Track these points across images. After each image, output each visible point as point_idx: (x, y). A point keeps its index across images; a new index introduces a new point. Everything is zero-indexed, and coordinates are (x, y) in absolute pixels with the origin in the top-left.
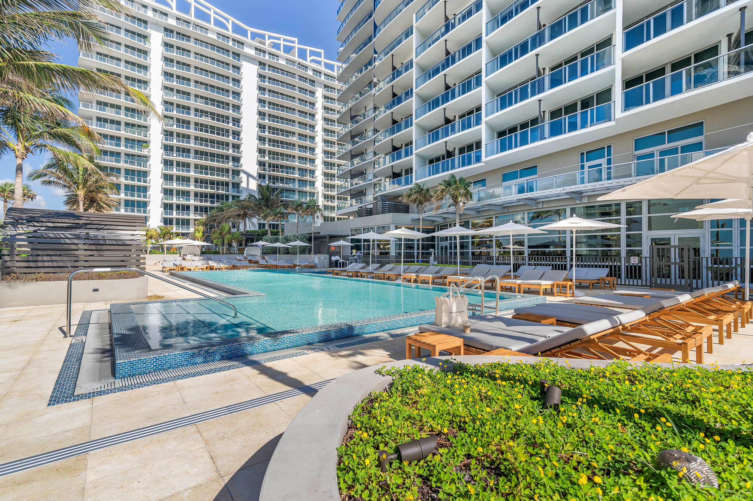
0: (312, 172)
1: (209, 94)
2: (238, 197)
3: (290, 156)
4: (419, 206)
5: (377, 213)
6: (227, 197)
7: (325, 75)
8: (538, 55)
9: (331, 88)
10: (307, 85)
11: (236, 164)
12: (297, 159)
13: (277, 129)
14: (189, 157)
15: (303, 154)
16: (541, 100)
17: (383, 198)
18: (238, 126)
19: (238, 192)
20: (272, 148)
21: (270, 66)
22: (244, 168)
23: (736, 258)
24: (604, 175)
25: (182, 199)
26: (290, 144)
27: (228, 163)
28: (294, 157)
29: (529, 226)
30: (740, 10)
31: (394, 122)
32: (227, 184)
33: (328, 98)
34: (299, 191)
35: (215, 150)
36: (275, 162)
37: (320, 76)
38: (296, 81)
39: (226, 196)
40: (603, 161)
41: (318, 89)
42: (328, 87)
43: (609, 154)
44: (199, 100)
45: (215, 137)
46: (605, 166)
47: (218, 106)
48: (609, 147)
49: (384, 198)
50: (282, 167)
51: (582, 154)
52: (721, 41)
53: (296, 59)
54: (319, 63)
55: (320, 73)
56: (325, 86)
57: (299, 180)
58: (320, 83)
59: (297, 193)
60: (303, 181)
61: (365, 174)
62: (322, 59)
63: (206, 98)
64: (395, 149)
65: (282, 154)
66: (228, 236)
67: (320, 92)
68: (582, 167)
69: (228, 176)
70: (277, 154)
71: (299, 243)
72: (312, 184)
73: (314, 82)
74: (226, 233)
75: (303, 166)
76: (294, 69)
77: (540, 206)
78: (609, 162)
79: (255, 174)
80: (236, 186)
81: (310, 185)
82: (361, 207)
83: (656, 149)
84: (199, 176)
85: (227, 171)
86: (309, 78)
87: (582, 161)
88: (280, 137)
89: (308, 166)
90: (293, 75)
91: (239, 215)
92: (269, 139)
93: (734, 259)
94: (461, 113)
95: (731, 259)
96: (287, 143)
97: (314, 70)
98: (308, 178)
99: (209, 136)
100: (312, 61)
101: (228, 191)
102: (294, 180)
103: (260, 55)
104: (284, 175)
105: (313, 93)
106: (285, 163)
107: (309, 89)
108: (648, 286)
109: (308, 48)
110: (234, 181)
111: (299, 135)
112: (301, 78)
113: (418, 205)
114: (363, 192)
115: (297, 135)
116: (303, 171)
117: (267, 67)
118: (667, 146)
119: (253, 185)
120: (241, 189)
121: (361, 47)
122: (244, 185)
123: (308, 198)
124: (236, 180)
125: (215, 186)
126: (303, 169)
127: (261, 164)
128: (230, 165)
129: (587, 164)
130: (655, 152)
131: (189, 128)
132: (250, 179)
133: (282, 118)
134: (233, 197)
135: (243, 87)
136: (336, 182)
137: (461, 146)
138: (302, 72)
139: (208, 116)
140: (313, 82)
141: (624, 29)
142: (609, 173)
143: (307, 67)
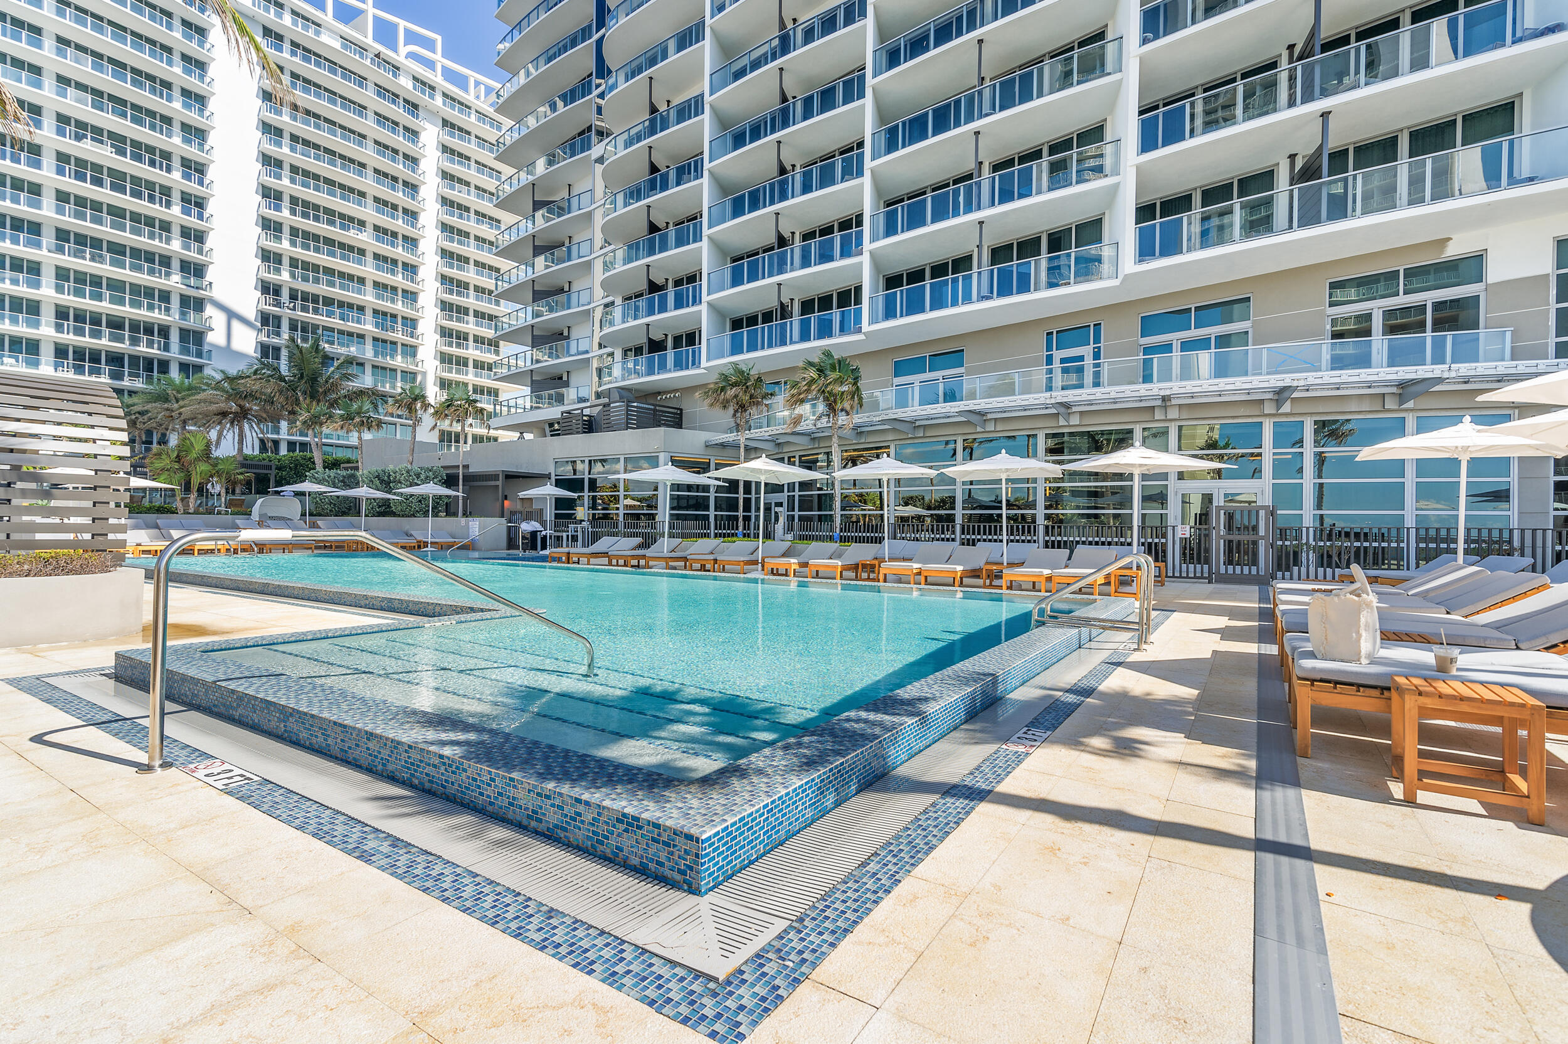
0: (411, 323)
1: (106, 81)
2: (199, 368)
3: (351, 277)
4: (738, 415)
5: (610, 428)
6: (164, 366)
7: (445, 95)
8: (979, 133)
9: (460, 129)
10: (397, 112)
11: (192, 281)
12: (369, 287)
13: (316, 207)
14: (38, 245)
15: (385, 277)
16: (983, 222)
17: (624, 393)
18: (201, 183)
19: (199, 355)
20: (299, 252)
21: (294, 44)
22: (216, 293)
23: (1308, 528)
24: (1088, 377)
25: (12, 361)
26: (351, 248)
27: (168, 274)
28: (362, 281)
29: (1047, 461)
30: (1322, 116)
31: (653, 228)
32: (164, 331)
33: (452, 152)
34: (374, 367)
35: (126, 237)
36: (310, 288)
37: (432, 97)
38: (368, 96)
39: (160, 361)
40: (1087, 351)
41: (427, 125)
42: (453, 126)
43: (1097, 340)
44: (71, 91)
45: (125, 201)
46: (1089, 361)
47: (136, 120)
48: (1097, 325)
49: (628, 394)
50: (329, 301)
51: (1050, 334)
52: (1278, 164)
53: (369, 40)
54: (430, 64)
55: (432, 88)
56: (445, 123)
57: (375, 339)
58: (433, 113)
59: (368, 369)
60: (384, 341)
61: (568, 337)
62: (437, 56)
63: (97, 93)
64: (653, 287)
65: (329, 271)
66: (203, 467)
67: (431, 135)
68: (1049, 360)
69: (167, 310)
70: (316, 268)
71: (432, 489)
72: (411, 351)
73: (416, 106)
74: (198, 459)
75: (386, 305)
76: (364, 65)
77: (990, 427)
78: (1097, 355)
79: (251, 314)
80: (193, 338)
81: (404, 354)
82: (569, 412)
83: (1175, 337)
84: (69, 300)
85: (165, 296)
86: (402, 94)
87: (1049, 348)
88: (322, 228)
89: (399, 307)
90: (362, 80)
91: (224, 414)
92: (291, 228)
93: (1304, 530)
94: (807, 228)
95: (1300, 529)
96: (342, 246)
97: (415, 79)
98: (398, 336)
99: (105, 194)
100: (411, 55)
101: (166, 348)
102: (361, 337)
103: (267, 10)
104: (336, 322)
105: (412, 134)
106: (336, 292)
107: (402, 122)
108: (1205, 578)
109: (402, 24)
110: (185, 324)
111: (377, 228)
112: (382, 91)
113: (736, 411)
114: (561, 378)
115: (370, 229)
116: (383, 317)
117: (287, 46)
118: (1194, 333)
119: (246, 341)
120: (206, 348)
121: (551, 52)
122: (215, 337)
123: (399, 384)
124: (192, 321)
125: (127, 334)
126: (385, 314)
127: (269, 289)
128: (175, 281)
129: (1058, 355)
130: (1174, 342)
131: (38, 165)
132: (236, 325)
133: (330, 182)
134: (184, 367)
135: (215, 84)
136: (470, 351)
137: (806, 296)
138: (384, 77)
139: (101, 142)
140: (413, 107)
141: (1141, 113)
142: (1097, 375)
143: (398, 69)
